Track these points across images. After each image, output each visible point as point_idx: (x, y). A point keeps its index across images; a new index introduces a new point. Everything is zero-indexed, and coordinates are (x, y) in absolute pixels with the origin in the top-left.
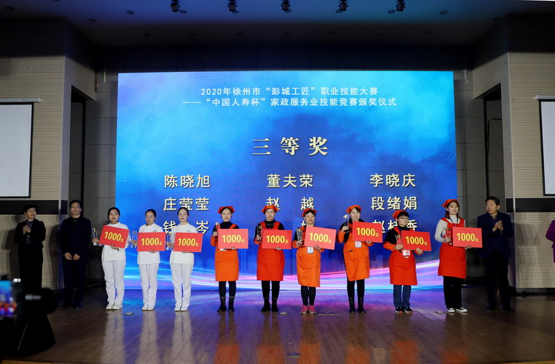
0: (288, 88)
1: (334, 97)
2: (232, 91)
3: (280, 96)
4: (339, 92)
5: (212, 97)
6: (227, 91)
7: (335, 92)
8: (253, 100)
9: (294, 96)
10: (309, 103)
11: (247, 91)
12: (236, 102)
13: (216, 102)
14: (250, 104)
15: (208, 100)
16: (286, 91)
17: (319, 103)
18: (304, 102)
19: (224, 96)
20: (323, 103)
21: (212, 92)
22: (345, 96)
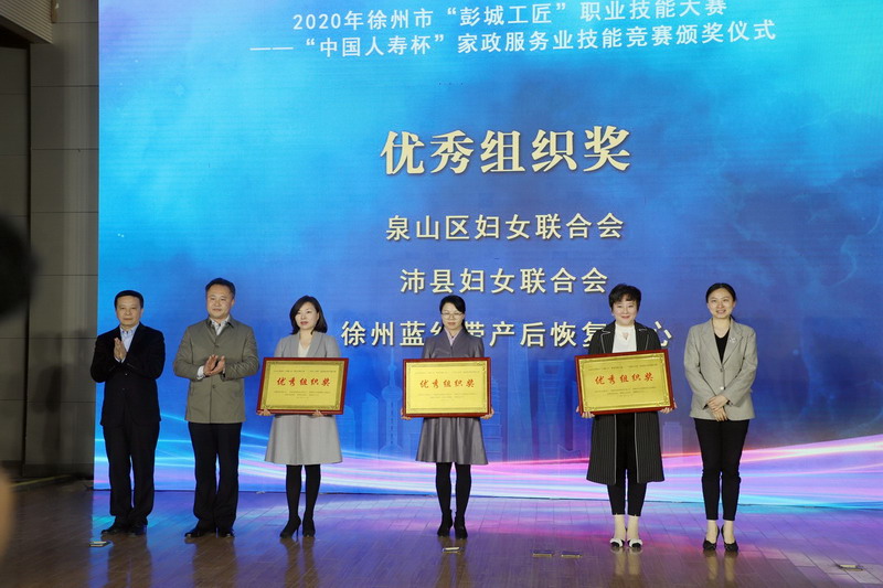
0: (499, 8)
1: (612, 25)
2: (365, 19)
3: (481, 29)
4: (626, 12)
5: (319, 35)
6: (353, 19)
7: (615, 12)
8: (415, 41)
9: (514, 28)
10: (551, 43)
11: (399, 18)
12: (374, 45)
13: (328, 46)
14: (408, 51)
15: (310, 42)
16: (495, 16)
17: (574, 42)
18: (539, 41)
19: (346, 31)
20: (586, 43)
21: (319, 22)
22: (641, 23)
